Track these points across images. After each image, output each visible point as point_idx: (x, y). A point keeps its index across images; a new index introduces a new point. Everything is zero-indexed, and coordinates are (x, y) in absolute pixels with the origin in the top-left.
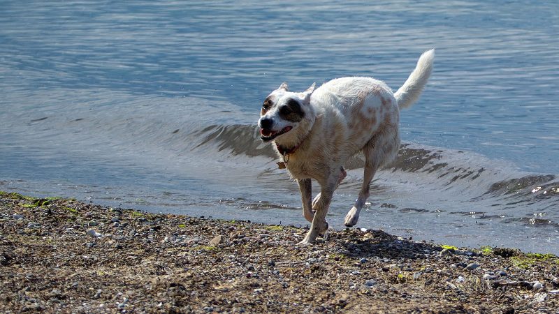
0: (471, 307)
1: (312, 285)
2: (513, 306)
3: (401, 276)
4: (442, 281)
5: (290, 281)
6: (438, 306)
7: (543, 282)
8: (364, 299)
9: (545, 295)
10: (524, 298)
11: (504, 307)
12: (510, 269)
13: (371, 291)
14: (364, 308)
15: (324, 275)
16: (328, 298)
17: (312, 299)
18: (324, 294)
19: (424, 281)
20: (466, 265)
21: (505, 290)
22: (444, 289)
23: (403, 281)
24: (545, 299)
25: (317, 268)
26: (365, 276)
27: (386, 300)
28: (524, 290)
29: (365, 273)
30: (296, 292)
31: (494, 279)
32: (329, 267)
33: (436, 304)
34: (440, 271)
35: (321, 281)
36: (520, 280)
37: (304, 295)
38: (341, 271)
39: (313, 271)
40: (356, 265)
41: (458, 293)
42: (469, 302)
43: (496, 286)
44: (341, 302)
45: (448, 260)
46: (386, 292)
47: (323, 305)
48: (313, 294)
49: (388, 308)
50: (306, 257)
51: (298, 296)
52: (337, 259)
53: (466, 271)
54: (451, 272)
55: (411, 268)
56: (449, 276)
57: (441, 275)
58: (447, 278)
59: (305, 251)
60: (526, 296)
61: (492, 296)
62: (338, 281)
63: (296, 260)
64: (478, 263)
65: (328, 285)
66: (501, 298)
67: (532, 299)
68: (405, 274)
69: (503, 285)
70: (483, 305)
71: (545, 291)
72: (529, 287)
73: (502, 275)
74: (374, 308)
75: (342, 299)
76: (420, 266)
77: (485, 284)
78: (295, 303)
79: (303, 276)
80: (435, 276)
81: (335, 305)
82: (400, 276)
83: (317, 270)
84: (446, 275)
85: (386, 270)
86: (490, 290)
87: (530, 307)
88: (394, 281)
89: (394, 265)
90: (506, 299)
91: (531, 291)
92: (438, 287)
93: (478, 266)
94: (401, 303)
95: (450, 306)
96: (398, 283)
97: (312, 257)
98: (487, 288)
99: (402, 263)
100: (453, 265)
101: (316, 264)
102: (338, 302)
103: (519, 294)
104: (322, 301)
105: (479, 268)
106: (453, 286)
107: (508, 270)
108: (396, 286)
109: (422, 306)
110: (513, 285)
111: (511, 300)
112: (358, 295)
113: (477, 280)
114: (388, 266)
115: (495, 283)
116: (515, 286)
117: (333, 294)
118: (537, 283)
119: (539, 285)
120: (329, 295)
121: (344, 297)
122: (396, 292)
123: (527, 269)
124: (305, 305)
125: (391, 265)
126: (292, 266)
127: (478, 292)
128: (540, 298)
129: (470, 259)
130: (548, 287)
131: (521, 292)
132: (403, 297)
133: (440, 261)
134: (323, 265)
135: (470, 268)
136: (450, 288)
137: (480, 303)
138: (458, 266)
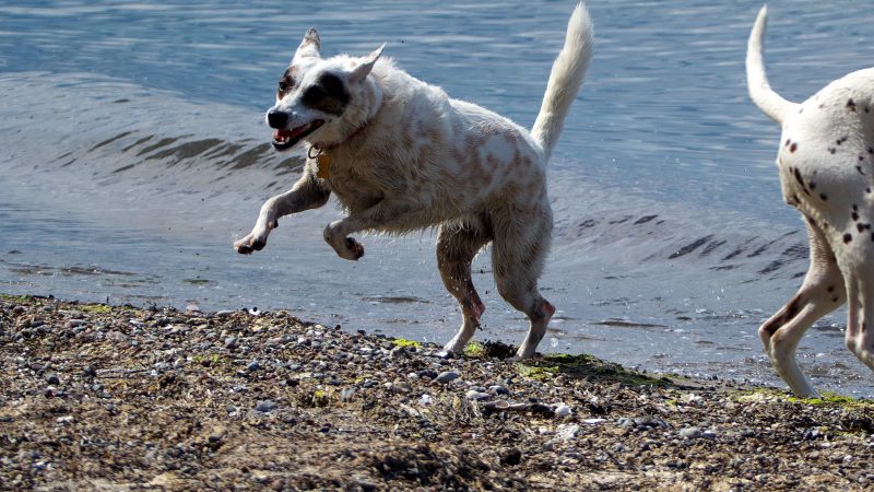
0: (443, 449)
1: (161, 410)
2: (519, 448)
3: (320, 394)
4: (393, 403)
5: (120, 404)
6: (383, 447)
7: (572, 404)
8: (253, 434)
9: (575, 427)
10: (538, 432)
11: (503, 450)
12: (514, 380)
13: (265, 422)
14: (253, 451)
15: (184, 393)
16: (189, 432)
17: (160, 435)
18: (182, 426)
19: (361, 402)
20: (436, 375)
21: (506, 418)
22: (396, 418)
23: (323, 402)
24: (576, 435)
25: (170, 380)
26: (257, 394)
27: (292, 438)
28: (539, 419)
29: (257, 390)
30: (132, 422)
31: (485, 399)
32: (192, 379)
33: (382, 443)
34: (388, 384)
35: (178, 404)
36: (532, 400)
37: (146, 428)
38: (213, 384)
39: (163, 385)
40: (240, 375)
41: (422, 424)
42: (441, 440)
43: (488, 411)
44: (212, 439)
45: (404, 365)
46: (293, 422)
47: (179, 445)
48: (162, 427)
49: (295, 452)
50: (152, 360)
51: (135, 430)
52: (206, 364)
53: (435, 384)
54: (408, 386)
55: (339, 380)
56: (405, 394)
57: (392, 392)
58: (402, 398)
59: (149, 349)
60: (543, 430)
61: (481, 429)
62: (207, 402)
63: (133, 366)
64: (456, 371)
65: (190, 411)
66: (498, 432)
67: (552, 435)
68: (329, 391)
69: (501, 410)
70: (465, 445)
71: (575, 420)
72: (547, 414)
73: (500, 392)
74: (271, 450)
75: (213, 435)
76: (354, 376)
77: (470, 409)
78: (130, 443)
79: (145, 394)
80: (380, 394)
81: (201, 446)
82: (318, 393)
83: (171, 384)
84: (401, 392)
85: (293, 384)
86: (478, 418)
87: (550, 448)
88: (307, 402)
89: (308, 375)
90: (507, 435)
91: (550, 421)
92: (386, 414)
93: (457, 376)
94: (318, 441)
95: (405, 448)
96: (314, 406)
97: (161, 360)
98: (473, 416)
99: (322, 371)
100: (412, 374)
101: (169, 373)
102: (207, 441)
103: (530, 425)
104: (179, 439)
105: (460, 379)
106: (412, 411)
107: (510, 383)
108: (312, 412)
109: (356, 447)
110: (518, 410)
111: (516, 436)
112: (243, 428)
113: (456, 401)
114: (297, 377)
115: (486, 407)
116: (522, 411)
117: (199, 426)
118: (561, 407)
119: (566, 410)
120: (191, 428)
121: (218, 430)
122: (311, 423)
123: (544, 381)
124: (149, 446)
125: (302, 375)
126: (127, 375)
127: (458, 422)
128: (567, 432)
129: (443, 363)
130: (581, 414)
131: (534, 422)
132: (324, 431)
133: (390, 367)
134: (182, 375)
135: (444, 380)
136: (407, 416)
137: (460, 442)
138: (421, 376)
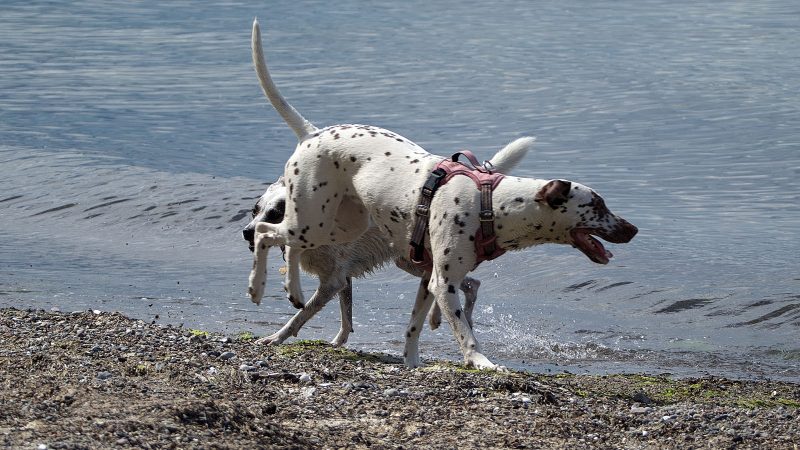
0: (223, 404)
1: (33, 378)
2: (275, 403)
3: (141, 367)
4: (190, 373)
5: (5, 374)
6: (183, 402)
7: (311, 373)
8: (94, 394)
9: (313, 389)
10: (288, 392)
11: (264, 404)
12: (272, 358)
13: (104, 386)
14: (95, 406)
15: (48, 366)
16: (51, 393)
17: (32, 395)
18: (46, 389)
19: (168, 373)
20: (219, 354)
21: (266, 382)
22: (193, 383)
23: (143, 373)
24: (313, 394)
25: (40, 358)
26: (98, 367)
27: (121, 396)
28: (289, 383)
29: (98, 364)
30: (12, 386)
31: (252, 370)
32: (54, 357)
33: (182, 400)
34: (187, 361)
35: (45, 374)
36: (284, 371)
37: (22, 391)
38: (69, 361)
39: (35, 362)
40: (87, 354)
41: (210, 387)
42: (222, 398)
43: (255, 378)
44: (67, 398)
45: (198, 348)
46: (122, 386)
47: (45, 402)
48: (33, 389)
49: (123, 406)
50: (27, 345)
51: (15, 392)
52: (64, 347)
53: (219, 361)
54: (201, 362)
55: (153, 358)
56: (198, 367)
57: (190, 365)
58: (196, 369)
59: (25, 337)
60: (291, 391)
61: (250, 390)
62: (65, 373)
63: (14, 349)
64: (233, 352)
65: (53, 379)
66: (262, 392)
67: (297, 394)
68: (146, 365)
69: (263, 378)
70: (238, 401)
71: (313, 384)
72: (295, 380)
73: (262, 365)
74: (107, 405)
75: (68, 395)
76: (164, 355)
77: (242, 377)
78: (11, 401)
79: (22, 367)
80: (182, 367)
81: (59, 402)
82: (139, 367)
83: (40, 361)
84: (196, 366)
85: (123, 360)
86: (248, 383)
87: (296, 403)
88: (132, 372)
89: (133, 354)
90: (267, 394)
91: (296, 385)
92: (185, 380)
93: (233, 355)
94: (139, 399)
95: (197, 403)
96: (137, 375)
97: (33, 345)
98: (245, 382)
99: (142, 351)
100: (204, 354)
101: (39, 353)
102: (63, 399)
103: (282, 388)
104: (45, 397)
105: (236, 357)
106: (203, 378)
107: (269, 359)
108: (135, 380)
109: (164, 402)
110: (274, 377)
111: (273, 395)
112: (88, 390)
113: (233, 371)
114: (125, 355)
115: (253, 375)
116: (277, 378)
117: (58, 389)
118: (304, 375)
119: (307, 377)
120: (52, 390)
121: (71, 392)
122: (135, 386)
123: (292, 358)
124: (24, 403)
125: (129, 354)
126: (10, 355)
127: (234, 386)
128: (308, 392)
129: (224, 346)
130: (317, 380)
131: (285, 386)
132: (143, 392)
133: (189, 349)
134: (48, 355)
135: (225, 358)
136: (200, 381)
137: (235, 399)
138: (209, 355)
